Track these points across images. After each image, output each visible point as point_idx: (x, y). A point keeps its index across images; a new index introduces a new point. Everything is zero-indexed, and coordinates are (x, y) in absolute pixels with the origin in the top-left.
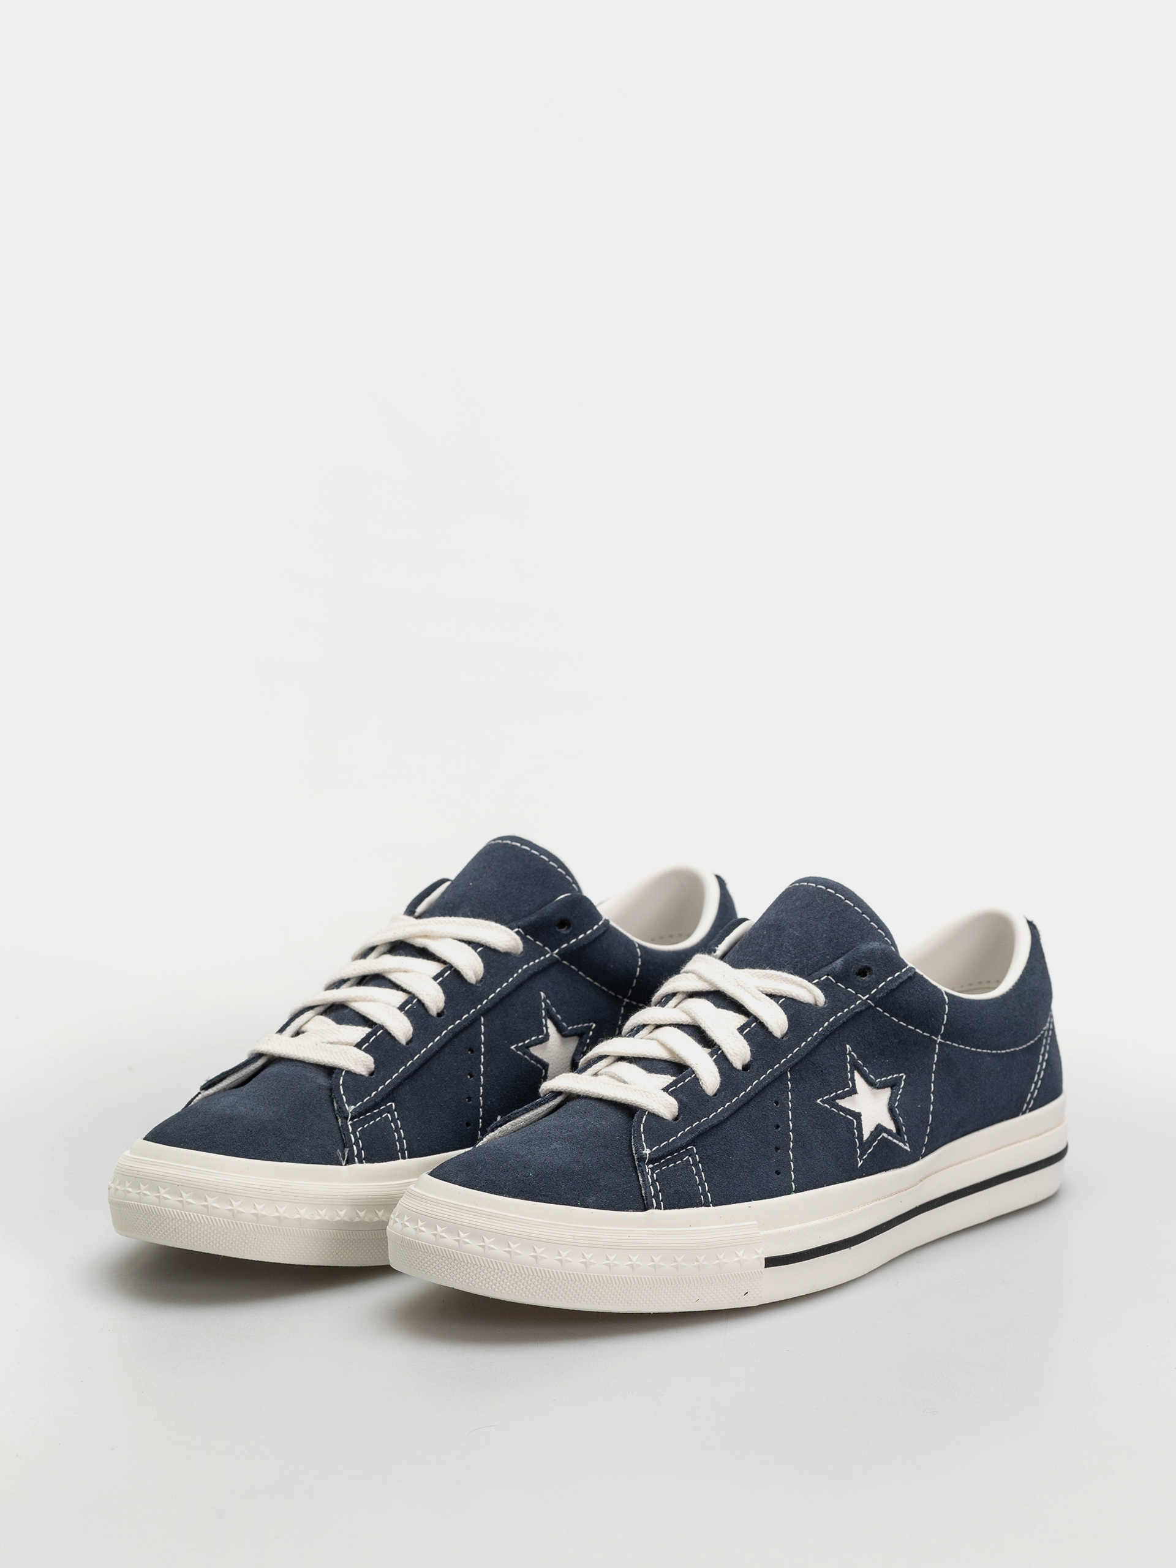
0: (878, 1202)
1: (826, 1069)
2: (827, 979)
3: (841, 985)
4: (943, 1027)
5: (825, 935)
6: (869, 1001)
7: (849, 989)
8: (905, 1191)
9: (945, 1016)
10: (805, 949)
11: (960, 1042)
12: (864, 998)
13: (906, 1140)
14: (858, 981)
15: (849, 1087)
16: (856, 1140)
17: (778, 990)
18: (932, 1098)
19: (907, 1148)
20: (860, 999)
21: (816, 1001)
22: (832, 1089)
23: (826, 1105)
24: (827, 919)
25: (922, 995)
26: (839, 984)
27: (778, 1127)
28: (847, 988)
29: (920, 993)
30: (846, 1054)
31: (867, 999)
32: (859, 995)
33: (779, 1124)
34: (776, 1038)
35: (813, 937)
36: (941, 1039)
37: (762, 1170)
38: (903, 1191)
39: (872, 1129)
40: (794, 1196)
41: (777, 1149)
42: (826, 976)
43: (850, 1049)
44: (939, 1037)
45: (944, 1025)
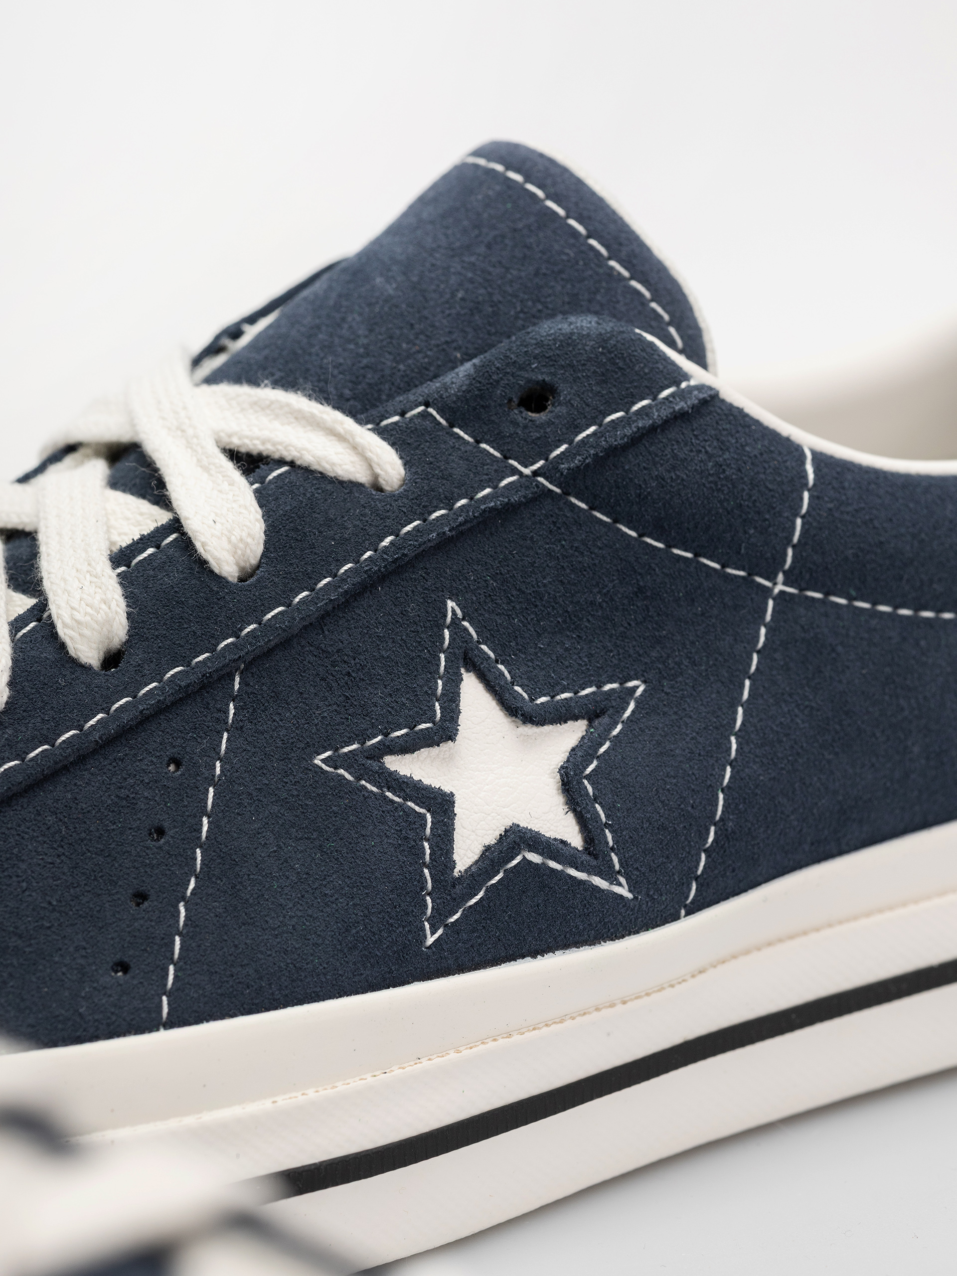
0: (491, 1045)
1: (363, 667)
2: (425, 415)
3: (462, 433)
4: (790, 552)
5: (460, 295)
6: (540, 479)
7: (484, 446)
8: (620, 1008)
9: (799, 522)
10: (398, 332)
11: (853, 593)
12: (527, 471)
13: (617, 867)
14: (515, 423)
15: (431, 720)
16: (426, 871)
17: (274, 444)
18: (734, 746)
19: (623, 891)
20: (515, 471)
21: (376, 477)
22: (373, 726)
23: (341, 771)
24: (482, 249)
25: (718, 465)
26: (457, 430)
27: (161, 832)
28: (478, 442)
29: (710, 456)
30: (441, 627)
31: (535, 473)
32: (511, 462)
33: (166, 825)
34: (219, 579)
35: (426, 300)
36: (785, 583)
37: (67, 960)
38: (612, 1005)
39: (491, 839)
40: (162, 1036)
41: (141, 897)
42: (421, 408)
43: (460, 614)
44: (780, 577)
45: (794, 547)
